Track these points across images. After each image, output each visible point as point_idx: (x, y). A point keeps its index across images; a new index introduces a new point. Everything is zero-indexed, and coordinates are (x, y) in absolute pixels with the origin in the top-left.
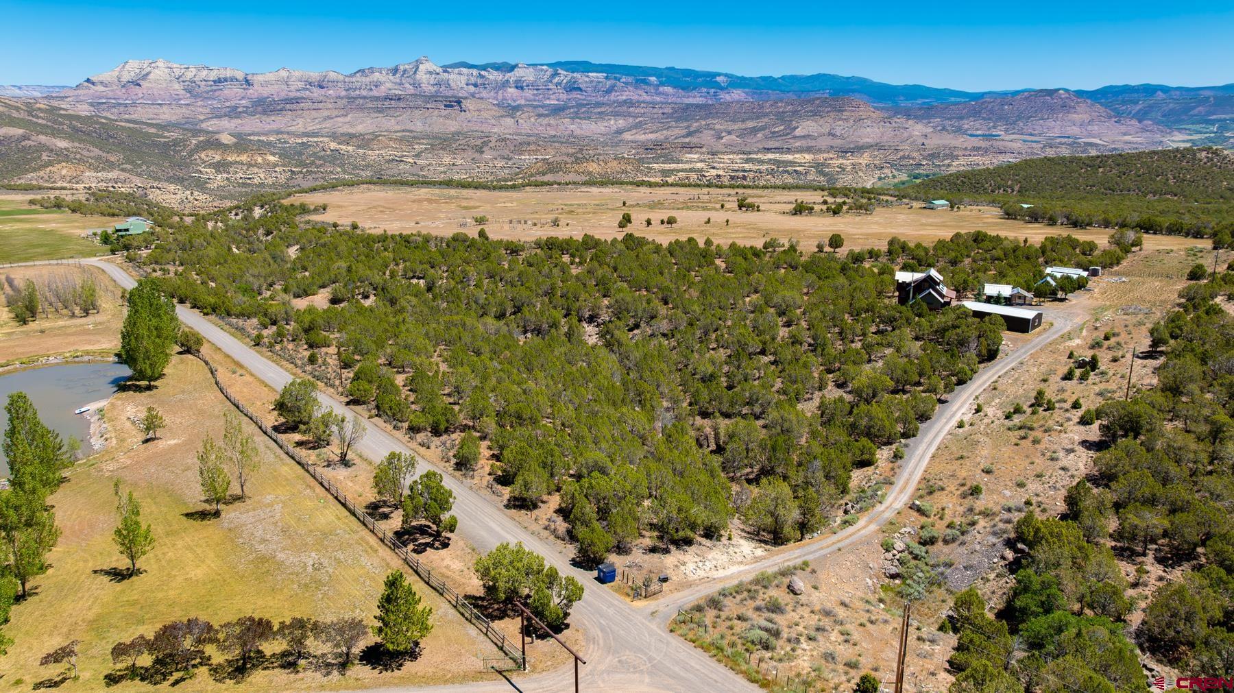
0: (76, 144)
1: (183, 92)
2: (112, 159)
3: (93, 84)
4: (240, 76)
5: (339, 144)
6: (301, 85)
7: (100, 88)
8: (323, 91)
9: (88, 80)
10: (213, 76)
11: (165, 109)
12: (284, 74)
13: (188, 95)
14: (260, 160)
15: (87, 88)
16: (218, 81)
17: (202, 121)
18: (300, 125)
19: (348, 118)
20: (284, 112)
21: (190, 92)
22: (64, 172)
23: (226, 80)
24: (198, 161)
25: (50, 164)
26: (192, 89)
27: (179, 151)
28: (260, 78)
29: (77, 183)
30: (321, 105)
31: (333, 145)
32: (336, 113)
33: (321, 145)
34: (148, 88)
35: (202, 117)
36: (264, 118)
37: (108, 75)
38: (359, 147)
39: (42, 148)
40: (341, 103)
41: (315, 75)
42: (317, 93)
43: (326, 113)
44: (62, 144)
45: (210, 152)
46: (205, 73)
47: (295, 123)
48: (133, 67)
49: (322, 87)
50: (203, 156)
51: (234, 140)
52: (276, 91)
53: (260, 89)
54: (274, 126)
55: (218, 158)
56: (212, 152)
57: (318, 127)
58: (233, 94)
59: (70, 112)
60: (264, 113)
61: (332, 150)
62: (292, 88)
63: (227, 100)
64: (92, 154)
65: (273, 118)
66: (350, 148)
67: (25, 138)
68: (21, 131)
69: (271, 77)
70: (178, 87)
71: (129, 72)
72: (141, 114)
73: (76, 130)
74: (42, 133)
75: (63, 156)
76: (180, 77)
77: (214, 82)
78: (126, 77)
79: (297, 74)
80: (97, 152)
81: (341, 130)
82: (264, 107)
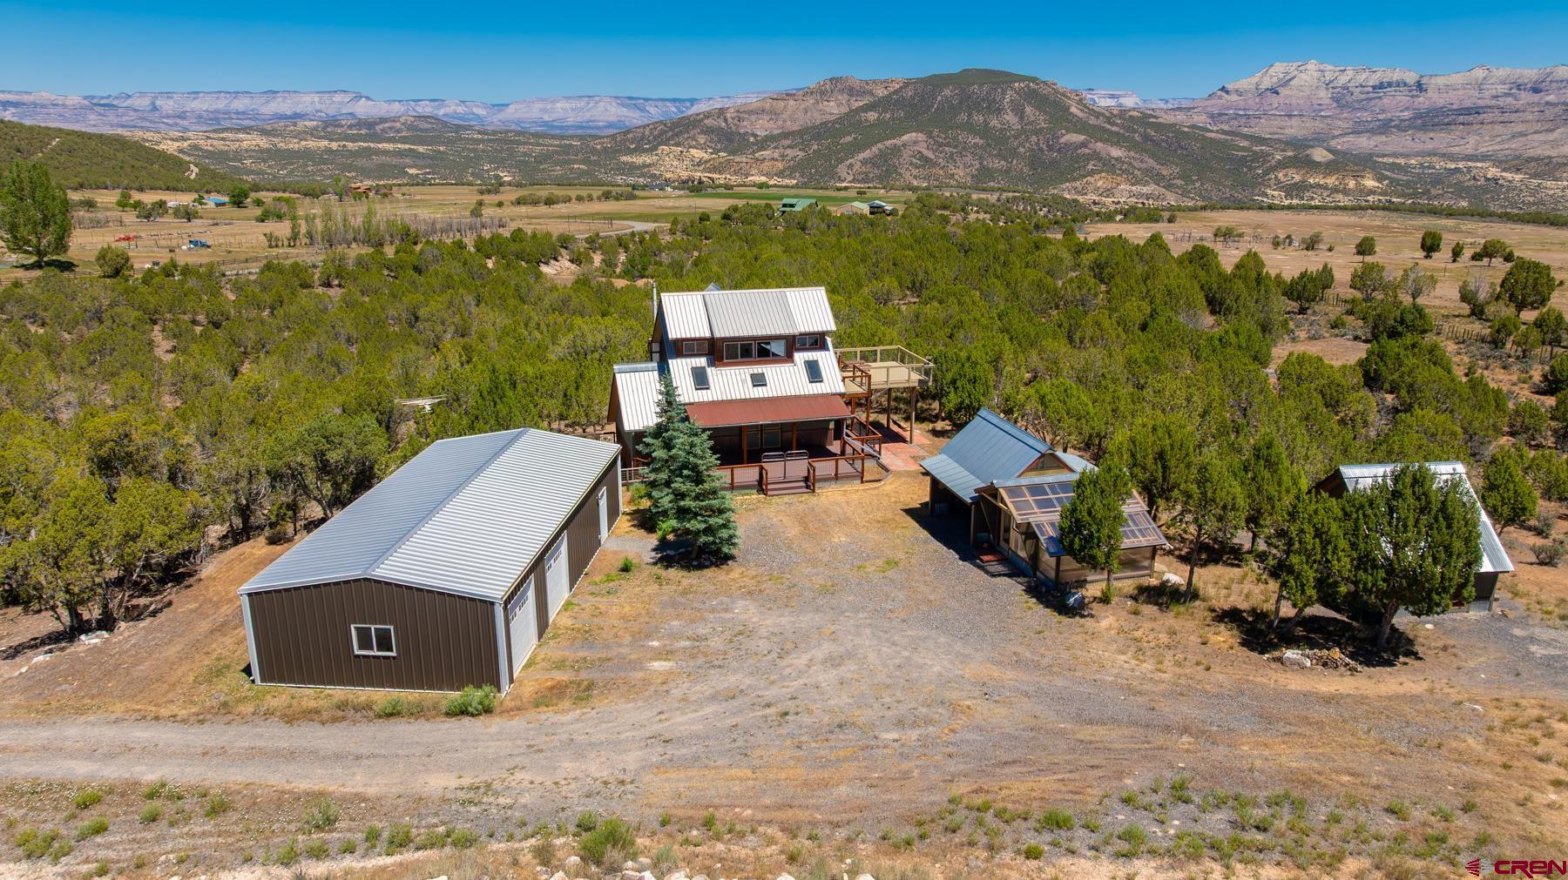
0: (1132, 154)
1: (1328, 101)
2: (1164, 173)
3: (1227, 92)
4: (1411, 78)
5: (1504, 170)
6: (1502, 89)
7: (1234, 97)
8: (1536, 98)
9: (1223, 89)
10: (1374, 79)
11: (1294, 122)
12: (1479, 74)
13: (1335, 105)
14: (1352, 184)
15: (1220, 97)
16: (1381, 86)
17: (1334, 137)
18: (1470, 144)
19: (1556, 135)
20: (1453, 127)
21: (1337, 102)
22: (1100, 183)
23: (1390, 84)
24: (1272, 182)
25: (1092, 173)
26: (1342, 99)
27: (1256, 168)
28: (1440, 81)
29: (1108, 196)
30: (1513, 117)
31: (1493, 172)
32: (1538, 127)
33: (1474, 171)
34: (1287, 97)
35: (1336, 133)
36: (1419, 134)
37: (1246, 83)
38: (1536, 176)
39: (1096, 156)
40: (1550, 113)
41: (1530, 73)
42: (1526, 97)
43: (1519, 128)
44: (1116, 152)
45: (1291, 172)
46: (1364, 76)
47: (1462, 142)
48: (1279, 69)
49: (1536, 90)
50: (1280, 175)
51: (1331, 157)
52: (1455, 99)
53: (1436, 95)
54: (1430, 146)
55: (1297, 178)
56: (1294, 171)
57: (1496, 147)
58: (1396, 105)
59: (1160, 120)
60: (1423, 128)
61: (1487, 179)
62: (1487, 94)
63: (1383, 111)
64: (1144, 166)
65: (1432, 135)
66: (1518, 177)
67: (1084, 145)
68: (1082, 138)
69: (1457, 79)
70: (1324, 95)
71: (1271, 77)
72: (1262, 128)
73: (1146, 137)
74: (1101, 140)
75: (1110, 166)
76: (1331, 82)
77: (1374, 87)
78: (1266, 84)
79: (1502, 73)
80: (1151, 162)
81: (1531, 153)
82: (1430, 120)
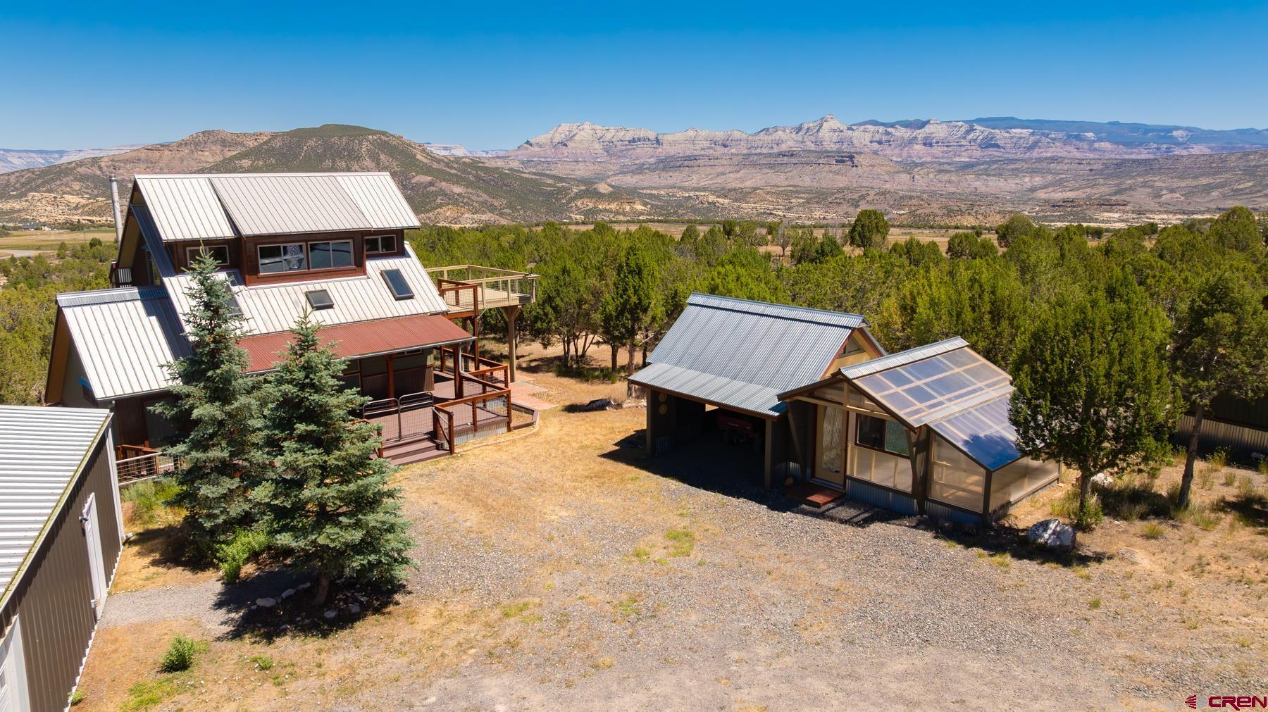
0: (470, 190)
1: (601, 151)
2: (496, 204)
3: (531, 145)
4: (652, 135)
5: (718, 197)
6: (706, 144)
7: (536, 149)
8: (725, 150)
9: (528, 142)
10: (629, 136)
11: (581, 166)
12: (691, 133)
13: (606, 154)
14: (628, 208)
15: (526, 149)
16: (634, 141)
17: (609, 177)
18: (694, 181)
19: (741, 174)
20: (682, 169)
21: (607, 152)
22: (448, 214)
23: (639, 140)
24: (574, 208)
25: (440, 206)
26: (609, 149)
27: (560, 199)
28: (670, 138)
29: (456, 223)
30: (716, 162)
31: (712, 198)
32: (730, 169)
33: (701, 198)
34: (573, 148)
35: (610, 173)
36: (663, 174)
37: (543, 138)
38: (736, 200)
39: (442, 192)
40: (735, 160)
41: (720, 135)
42: (720, 150)
43: (720, 169)
44: (457, 189)
45: (586, 201)
46: (622, 133)
47: (690, 179)
48: (564, 129)
49: (725, 146)
50: (579, 204)
51: (611, 189)
52: (680, 150)
53: (668, 147)
54: (670, 182)
55: (591, 205)
56: (588, 200)
57: (710, 182)
58: (645, 153)
59: (487, 165)
60: (664, 169)
61: (709, 203)
62: (698, 147)
63: (638, 159)
64: (480, 199)
65: (671, 174)
66: (727, 201)
67: (431, 184)
68: (429, 178)
69: (679, 136)
70: (598, 146)
71: (560, 133)
72: (559, 170)
73: (478, 178)
74: (444, 180)
75: (454, 200)
76: (601, 137)
77: (630, 142)
78: (558, 139)
79: (704, 133)
80: (485, 197)
81: (730, 186)
82: (668, 164)
